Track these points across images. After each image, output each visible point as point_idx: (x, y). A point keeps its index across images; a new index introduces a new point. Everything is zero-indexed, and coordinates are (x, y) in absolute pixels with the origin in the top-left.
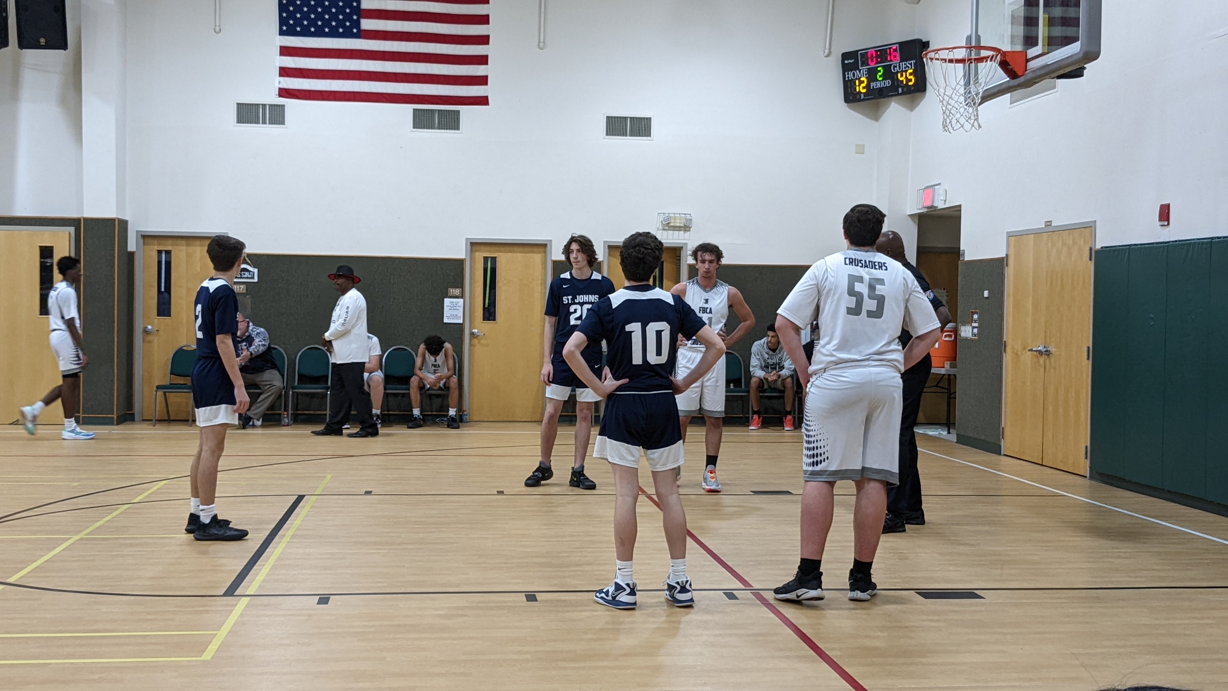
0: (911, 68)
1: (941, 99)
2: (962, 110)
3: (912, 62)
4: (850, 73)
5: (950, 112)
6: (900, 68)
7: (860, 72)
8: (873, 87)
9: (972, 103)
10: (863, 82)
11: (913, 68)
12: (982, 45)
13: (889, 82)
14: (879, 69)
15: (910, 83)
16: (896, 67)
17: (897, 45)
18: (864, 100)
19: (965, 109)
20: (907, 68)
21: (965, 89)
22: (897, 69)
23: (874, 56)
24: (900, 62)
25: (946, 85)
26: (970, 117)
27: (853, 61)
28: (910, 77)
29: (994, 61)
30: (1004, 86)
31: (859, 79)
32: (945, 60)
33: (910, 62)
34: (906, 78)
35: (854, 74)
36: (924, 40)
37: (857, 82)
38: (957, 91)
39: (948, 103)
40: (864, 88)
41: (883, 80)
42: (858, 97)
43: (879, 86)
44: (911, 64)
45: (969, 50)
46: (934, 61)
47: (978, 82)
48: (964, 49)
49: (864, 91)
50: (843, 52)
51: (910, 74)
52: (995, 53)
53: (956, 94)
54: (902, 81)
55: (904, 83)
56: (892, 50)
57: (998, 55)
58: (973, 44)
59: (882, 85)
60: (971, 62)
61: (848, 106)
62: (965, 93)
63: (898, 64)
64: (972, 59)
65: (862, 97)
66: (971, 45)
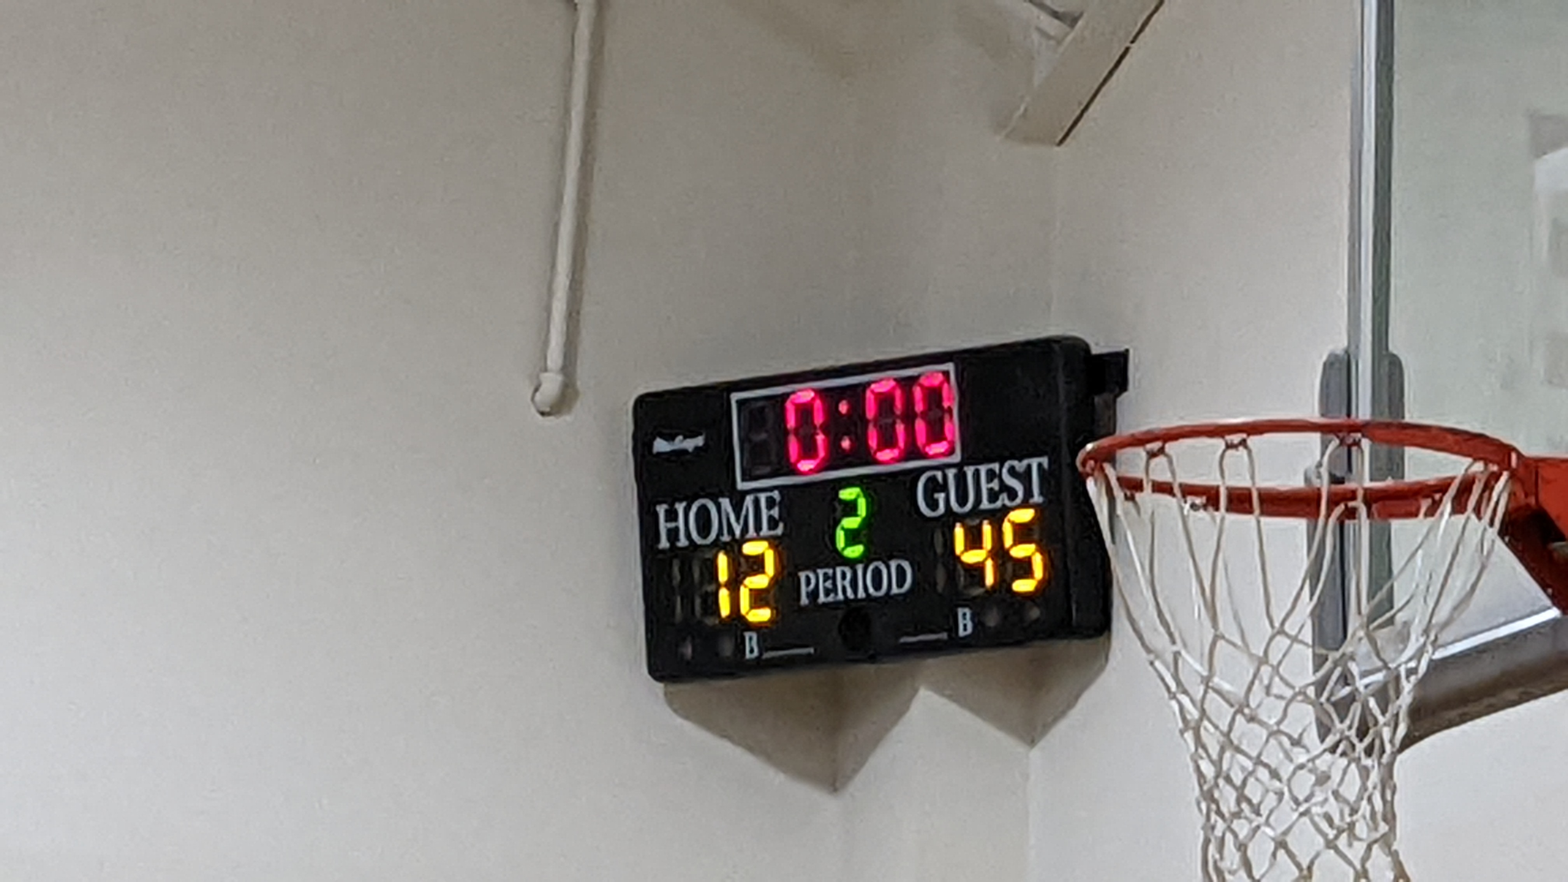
0: (1025, 504)
1: (1193, 713)
2: (1304, 783)
3: (1034, 462)
4: (680, 507)
5: (1242, 798)
6: (962, 499)
7: (737, 507)
8: (813, 595)
9: (1360, 747)
10: (756, 565)
11: (1037, 498)
12: (1410, 417)
13: (901, 572)
14: (847, 494)
15: (1023, 586)
16: (944, 488)
17: (950, 367)
18: (760, 666)
19: (1323, 779)
20: (1003, 500)
21: (1319, 661)
22: (946, 501)
23: (819, 420)
24: (967, 460)
25: (1217, 638)
26: (1351, 826)
27: (699, 441)
28: (1020, 551)
29: (1478, 511)
30: (1529, 654)
31: (733, 548)
32: (1211, 497)
33: (1020, 466)
34: (999, 553)
35: (703, 514)
36: (1097, 348)
37: (722, 561)
38: (1276, 669)
39: (1228, 743)
40: (759, 598)
41: (866, 560)
42: (727, 648)
43: (844, 589)
44: (1025, 477)
45: (1336, 442)
46: (1146, 497)
47: (1391, 621)
48: (1315, 438)
49: (762, 615)
50: (642, 391)
51: (1023, 533)
52: (1479, 467)
53: (1268, 689)
54: (978, 570)
55: (990, 579)
56: (917, 392)
57: (1496, 477)
58: (1363, 412)
59: (866, 588)
60: (1351, 513)
61: (670, 699)
62: (1320, 686)
63: (951, 473)
64: (1353, 495)
65: (752, 651)
66: (1349, 415)
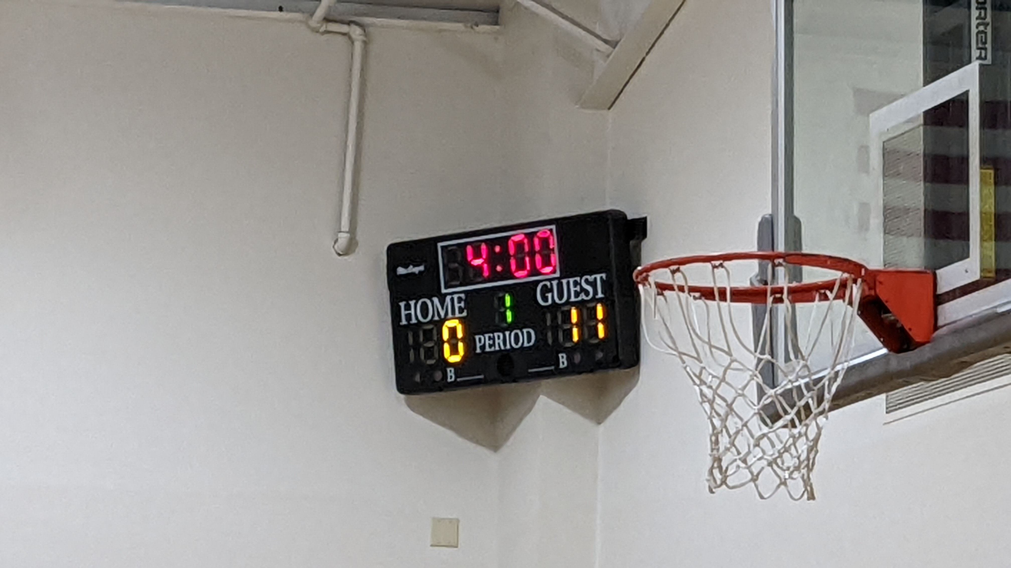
0: (594, 298)
3: (598, 276)
4: (412, 303)
6: (561, 296)
8: (483, 347)
11: (600, 295)
12: (806, 250)
13: (529, 334)
16: (551, 290)
17: (553, 227)
18: (455, 385)
20: (583, 296)
22: (553, 297)
23: (484, 256)
24: (563, 276)
27: (422, 268)
29: (845, 298)
30: (872, 374)
31: (441, 323)
33: (591, 278)
34: (581, 323)
35: (424, 306)
36: (630, 216)
37: (435, 331)
41: (511, 329)
42: (438, 376)
43: (499, 344)
44: (593, 284)
45: (767, 264)
47: (798, 356)
48: (756, 262)
49: (456, 358)
50: (392, 242)
55: (576, 338)
56: (536, 240)
57: (854, 281)
58: (781, 248)
59: (511, 343)
60: (777, 301)
61: (409, 403)
63: (555, 283)
64: (777, 291)
65: (451, 377)
66: (773, 250)
